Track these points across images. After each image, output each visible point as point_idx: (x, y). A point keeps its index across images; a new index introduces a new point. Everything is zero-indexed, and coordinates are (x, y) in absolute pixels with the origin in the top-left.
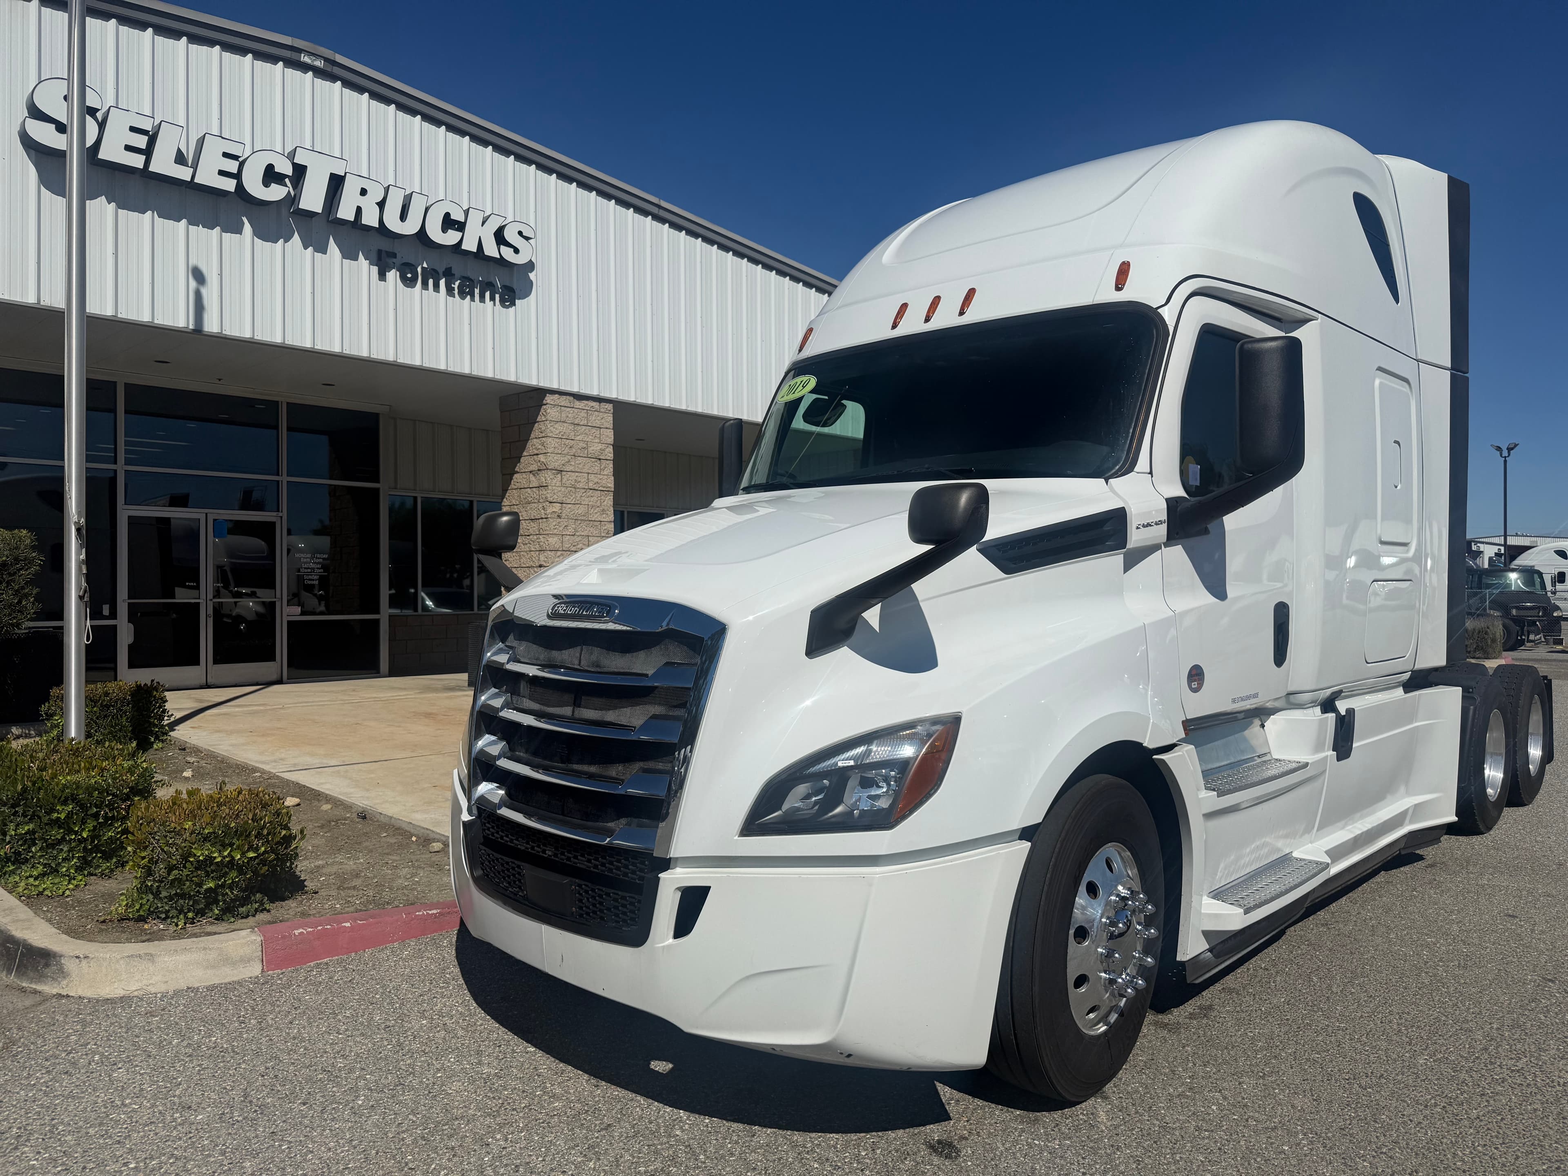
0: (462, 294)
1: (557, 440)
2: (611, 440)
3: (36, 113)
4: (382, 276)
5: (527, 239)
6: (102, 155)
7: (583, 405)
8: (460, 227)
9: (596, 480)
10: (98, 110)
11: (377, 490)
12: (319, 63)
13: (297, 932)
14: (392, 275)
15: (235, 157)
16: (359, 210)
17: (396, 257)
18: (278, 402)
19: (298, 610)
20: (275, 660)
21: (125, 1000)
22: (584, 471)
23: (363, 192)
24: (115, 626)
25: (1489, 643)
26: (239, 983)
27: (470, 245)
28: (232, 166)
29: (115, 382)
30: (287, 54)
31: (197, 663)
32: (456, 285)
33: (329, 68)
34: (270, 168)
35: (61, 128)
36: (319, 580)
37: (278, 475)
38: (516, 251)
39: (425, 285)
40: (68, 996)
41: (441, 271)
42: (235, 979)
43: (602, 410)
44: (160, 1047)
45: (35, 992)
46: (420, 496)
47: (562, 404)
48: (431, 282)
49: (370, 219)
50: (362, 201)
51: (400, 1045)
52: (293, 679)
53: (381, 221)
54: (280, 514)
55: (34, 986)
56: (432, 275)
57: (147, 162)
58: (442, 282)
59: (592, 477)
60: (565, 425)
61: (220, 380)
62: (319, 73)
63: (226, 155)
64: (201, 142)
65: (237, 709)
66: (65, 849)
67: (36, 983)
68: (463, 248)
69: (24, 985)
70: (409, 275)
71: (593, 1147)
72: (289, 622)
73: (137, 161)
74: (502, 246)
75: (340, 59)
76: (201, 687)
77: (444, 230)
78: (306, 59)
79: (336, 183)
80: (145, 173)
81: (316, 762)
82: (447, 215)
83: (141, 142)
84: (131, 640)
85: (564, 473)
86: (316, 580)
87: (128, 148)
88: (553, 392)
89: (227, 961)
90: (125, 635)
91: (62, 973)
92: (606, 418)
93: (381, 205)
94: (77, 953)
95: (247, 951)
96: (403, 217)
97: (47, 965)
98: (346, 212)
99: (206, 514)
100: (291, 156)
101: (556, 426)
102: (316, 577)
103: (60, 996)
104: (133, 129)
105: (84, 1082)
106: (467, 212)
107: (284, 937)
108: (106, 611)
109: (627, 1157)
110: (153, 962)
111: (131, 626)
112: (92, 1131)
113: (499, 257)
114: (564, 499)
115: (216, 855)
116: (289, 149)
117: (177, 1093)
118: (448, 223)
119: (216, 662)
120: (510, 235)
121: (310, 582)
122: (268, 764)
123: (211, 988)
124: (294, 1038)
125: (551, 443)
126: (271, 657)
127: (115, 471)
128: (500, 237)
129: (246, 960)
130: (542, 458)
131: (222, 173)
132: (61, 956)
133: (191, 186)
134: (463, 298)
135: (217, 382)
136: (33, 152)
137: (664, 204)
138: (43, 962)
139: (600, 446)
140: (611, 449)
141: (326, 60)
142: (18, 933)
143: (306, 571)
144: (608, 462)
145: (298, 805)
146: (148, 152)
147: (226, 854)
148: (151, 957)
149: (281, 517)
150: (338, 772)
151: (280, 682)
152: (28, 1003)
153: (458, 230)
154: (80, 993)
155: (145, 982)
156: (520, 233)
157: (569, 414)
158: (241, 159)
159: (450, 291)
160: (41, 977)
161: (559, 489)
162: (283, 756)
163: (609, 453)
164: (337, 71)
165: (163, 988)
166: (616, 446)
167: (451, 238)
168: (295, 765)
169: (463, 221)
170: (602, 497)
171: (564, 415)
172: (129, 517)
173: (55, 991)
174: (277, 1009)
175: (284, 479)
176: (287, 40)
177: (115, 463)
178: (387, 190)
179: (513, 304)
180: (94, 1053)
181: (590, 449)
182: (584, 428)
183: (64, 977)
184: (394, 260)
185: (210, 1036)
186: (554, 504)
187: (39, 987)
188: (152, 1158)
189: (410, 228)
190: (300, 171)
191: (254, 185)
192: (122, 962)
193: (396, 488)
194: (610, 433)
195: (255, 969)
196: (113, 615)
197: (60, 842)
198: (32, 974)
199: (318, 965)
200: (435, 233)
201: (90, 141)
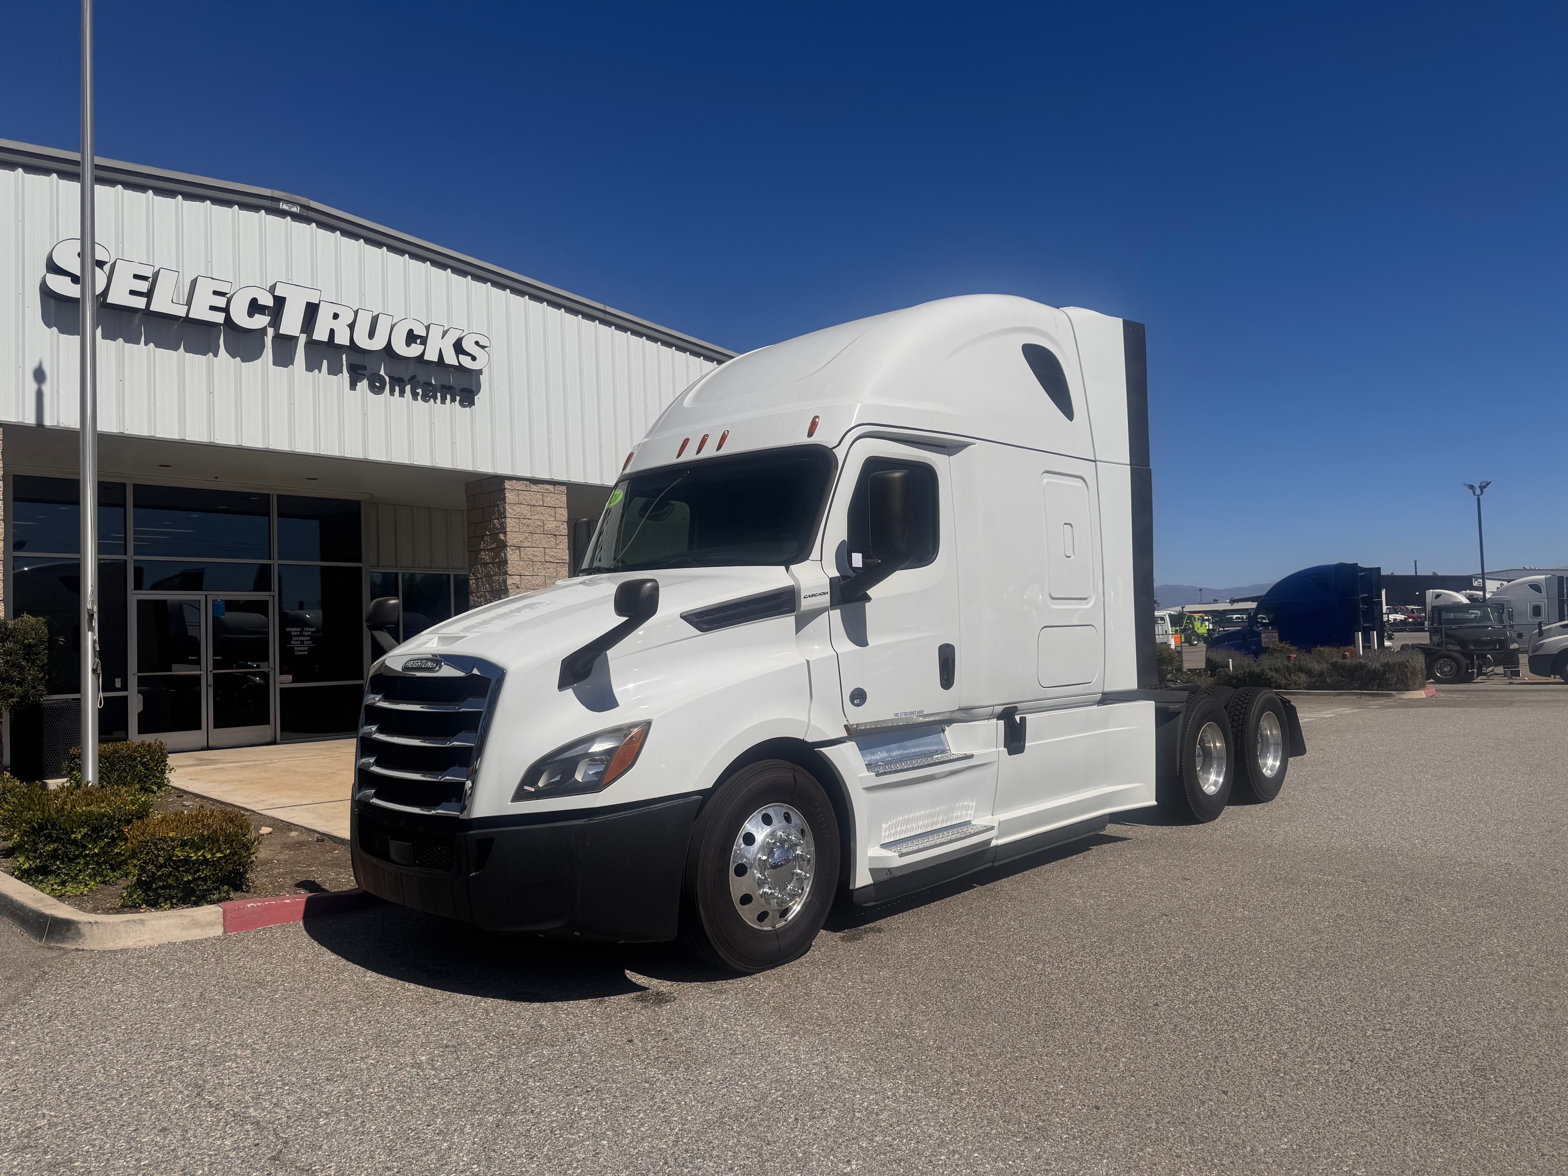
0: (425, 398)
1: (516, 520)
2: (565, 517)
3: (53, 268)
4: (353, 386)
5: (483, 347)
6: (110, 300)
7: (538, 488)
8: (424, 341)
9: (551, 554)
10: (106, 263)
11: (360, 569)
12: (295, 209)
13: (249, 906)
14: (363, 385)
15: (222, 294)
16: (332, 332)
17: (366, 370)
18: (269, 495)
19: (290, 677)
20: (268, 723)
21: (124, 951)
22: (540, 546)
23: (336, 316)
24: (127, 697)
25: (1409, 676)
26: (206, 940)
27: (431, 356)
28: (221, 302)
29: (125, 484)
30: (268, 203)
31: (199, 727)
32: (419, 391)
33: (305, 213)
34: (254, 301)
35: (75, 279)
36: (308, 650)
37: (270, 559)
38: (474, 358)
39: (392, 392)
40: (83, 950)
41: (406, 379)
42: (204, 937)
43: (556, 492)
44: (147, 973)
45: (60, 948)
46: (400, 572)
47: (519, 488)
48: (397, 388)
49: (342, 339)
50: (334, 324)
51: (312, 969)
52: (285, 741)
53: (352, 339)
54: (272, 593)
55: (59, 945)
56: (398, 383)
57: (148, 304)
58: (408, 388)
59: (548, 551)
60: (522, 506)
61: (216, 478)
62: (296, 217)
63: (216, 293)
64: (194, 283)
65: (231, 765)
66: (82, 862)
67: (60, 943)
68: (426, 358)
69: (52, 945)
70: (378, 384)
71: (423, 1012)
72: (281, 689)
73: (140, 303)
74: (460, 356)
75: (314, 204)
76: (203, 749)
77: (408, 344)
78: (284, 206)
79: (312, 310)
80: (147, 313)
81: (290, 802)
82: (411, 332)
83: (143, 286)
84: (140, 709)
85: (521, 549)
86: (305, 651)
87: (132, 293)
88: (511, 478)
89: (196, 924)
90: (135, 705)
91: (79, 934)
92: (560, 499)
93: (352, 326)
94: (90, 920)
95: (213, 917)
96: (371, 335)
97: (68, 930)
98: (321, 334)
99: (206, 596)
100: (272, 289)
101: (515, 508)
102: (305, 649)
103: (77, 950)
104: (136, 277)
105: (94, 992)
106: (428, 328)
107: (239, 908)
108: (118, 683)
109: (444, 1015)
110: (144, 925)
111: (141, 696)
112: (98, 1013)
113: (457, 364)
114: (522, 572)
115: (193, 855)
116: (270, 284)
117: (156, 995)
118: (411, 338)
119: (216, 726)
120: (467, 345)
121: (299, 653)
122: (250, 804)
123: (186, 943)
124: (240, 967)
125: (510, 523)
126: (264, 720)
127: (126, 561)
128: (459, 348)
129: (211, 924)
130: (502, 537)
131: (212, 308)
132: (78, 923)
133: (187, 320)
134: (427, 401)
135: (215, 479)
136: (52, 301)
137: (609, 309)
138: (65, 927)
139: (555, 523)
140: (565, 526)
141: (302, 206)
142: (48, 911)
143: (296, 643)
144: (562, 537)
145: (270, 833)
146: (149, 295)
147: (199, 854)
148: (142, 922)
149: (273, 596)
150: (308, 809)
151: (274, 743)
152: (54, 955)
153: (421, 344)
154: (92, 947)
155: (138, 939)
156: (477, 343)
157: (526, 497)
158: (228, 296)
159: (415, 395)
160: (64, 939)
161: (518, 563)
162: (264, 798)
163: (564, 529)
164: (311, 214)
165: (150, 943)
166: (569, 522)
167: (415, 350)
168: (273, 804)
169: (425, 335)
170: (558, 569)
171: (521, 498)
172: (138, 601)
173: (74, 947)
174: (231, 953)
175: (275, 562)
176: (267, 192)
177: (126, 554)
178: (356, 313)
179: (471, 403)
180: (101, 978)
181: (546, 527)
182: (540, 508)
183: (81, 937)
184: (365, 372)
185: (181, 968)
186: (513, 577)
187: (63, 946)
188: (136, 1024)
189: (378, 344)
190: (280, 302)
191: (240, 317)
192: (121, 925)
193: (378, 566)
194: (565, 512)
195: (219, 931)
196: (125, 687)
197: (77, 857)
198: (58, 938)
199: (264, 929)
200: (400, 348)
201: (99, 289)
